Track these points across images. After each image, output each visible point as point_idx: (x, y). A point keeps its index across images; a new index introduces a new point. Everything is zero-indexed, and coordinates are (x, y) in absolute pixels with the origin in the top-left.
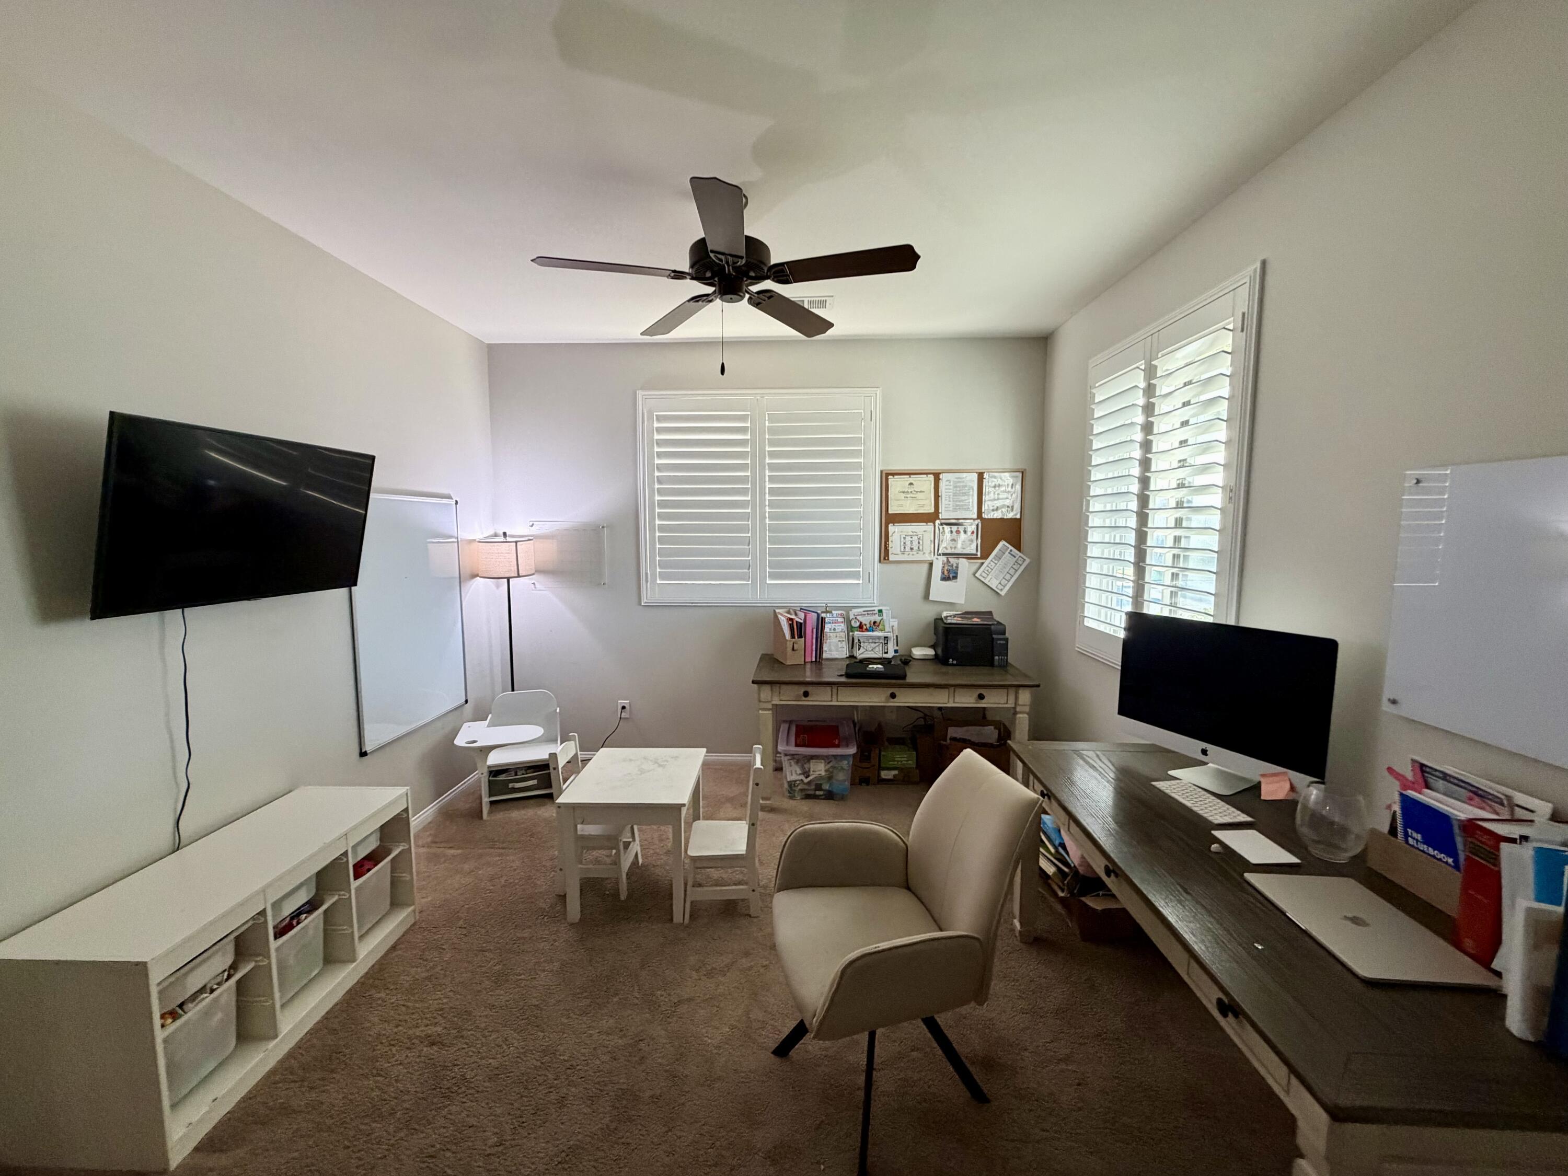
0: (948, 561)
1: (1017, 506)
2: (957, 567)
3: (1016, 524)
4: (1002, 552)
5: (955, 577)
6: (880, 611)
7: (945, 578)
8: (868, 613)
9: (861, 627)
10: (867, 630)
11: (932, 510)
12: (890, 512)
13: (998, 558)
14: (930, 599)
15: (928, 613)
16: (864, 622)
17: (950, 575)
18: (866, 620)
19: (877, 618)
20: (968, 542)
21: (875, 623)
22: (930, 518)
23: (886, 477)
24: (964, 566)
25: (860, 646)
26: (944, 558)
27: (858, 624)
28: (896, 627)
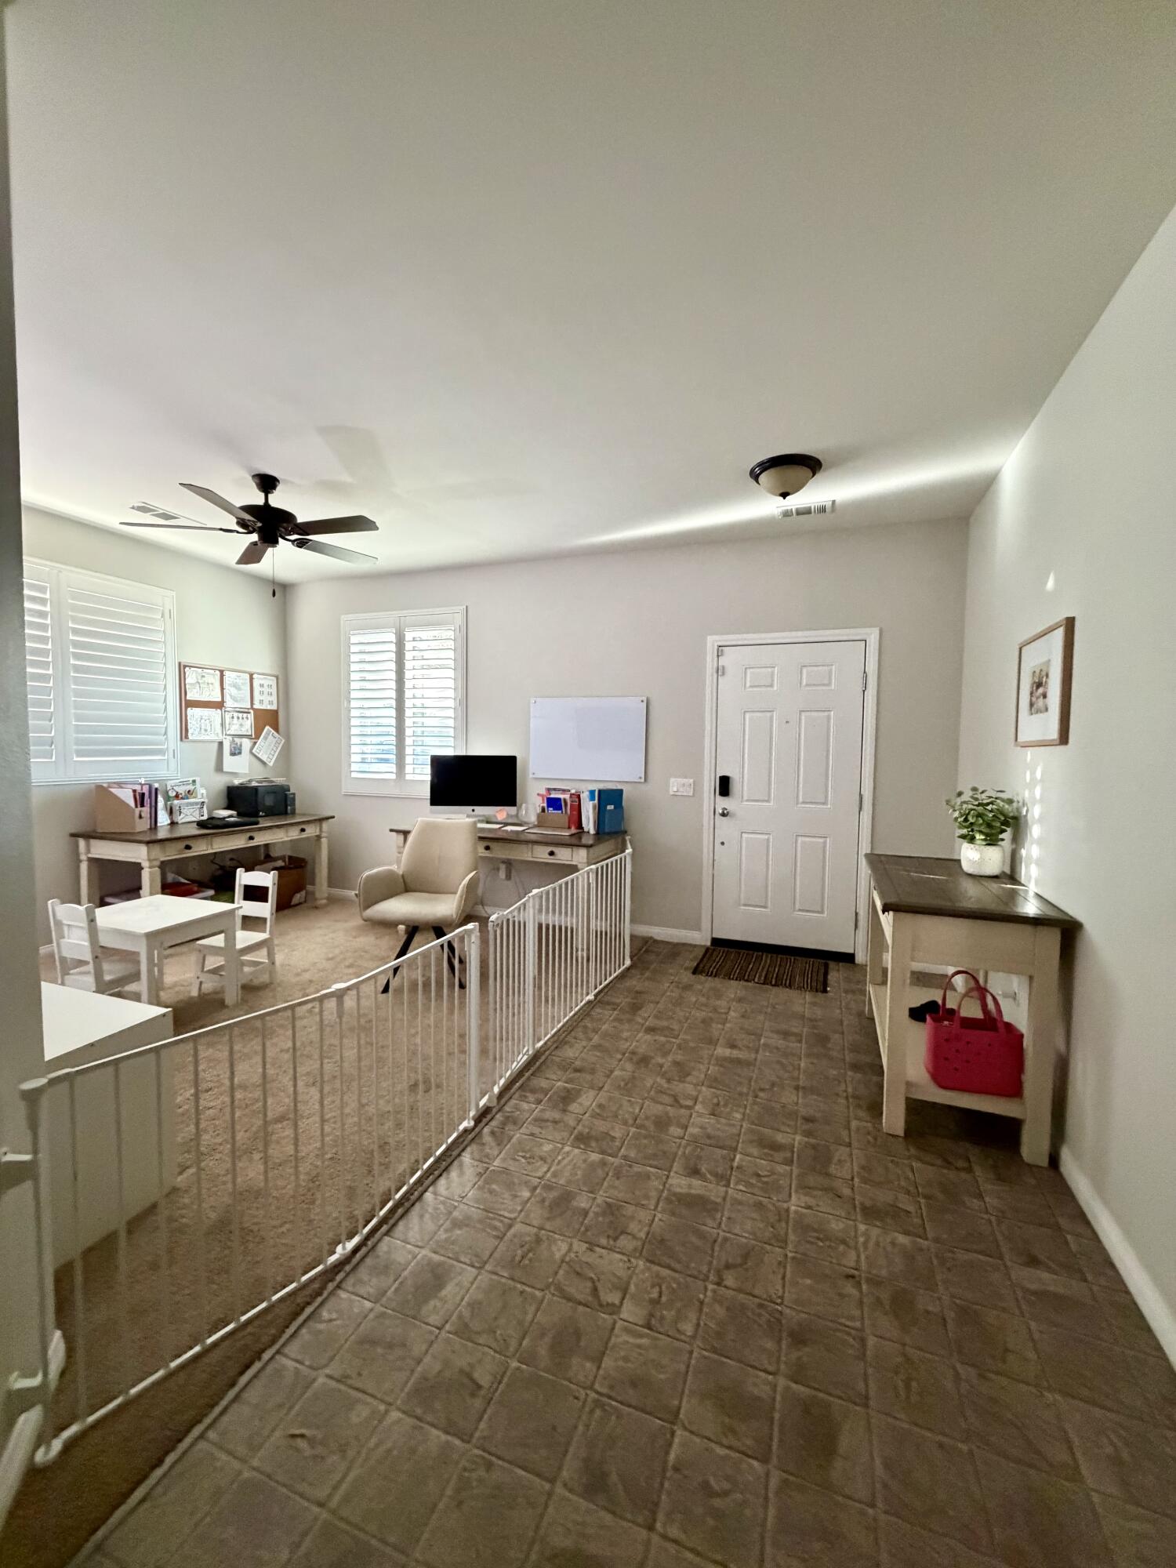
0: (234, 741)
1: (275, 702)
2: (241, 745)
3: (275, 713)
4: (268, 733)
5: (240, 753)
6: (194, 781)
7: (233, 754)
8: (183, 783)
9: (177, 796)
10: (182, 798)
11: (220, 699)
12: (188, 698)
13: (266, 738)
14: (225, 770)
15: (220, 782)
16: (180, 792)
17: (236, 752)
18: (182, 790)
19: (191, 787)
20: (247, 725)
21: (189, 791)
22: (219, 705)
23: (182, 668)
24: (246, 744)
25: (180, 812)
26: (230, 738)
27: (174, 794)
28: (205, 795)
